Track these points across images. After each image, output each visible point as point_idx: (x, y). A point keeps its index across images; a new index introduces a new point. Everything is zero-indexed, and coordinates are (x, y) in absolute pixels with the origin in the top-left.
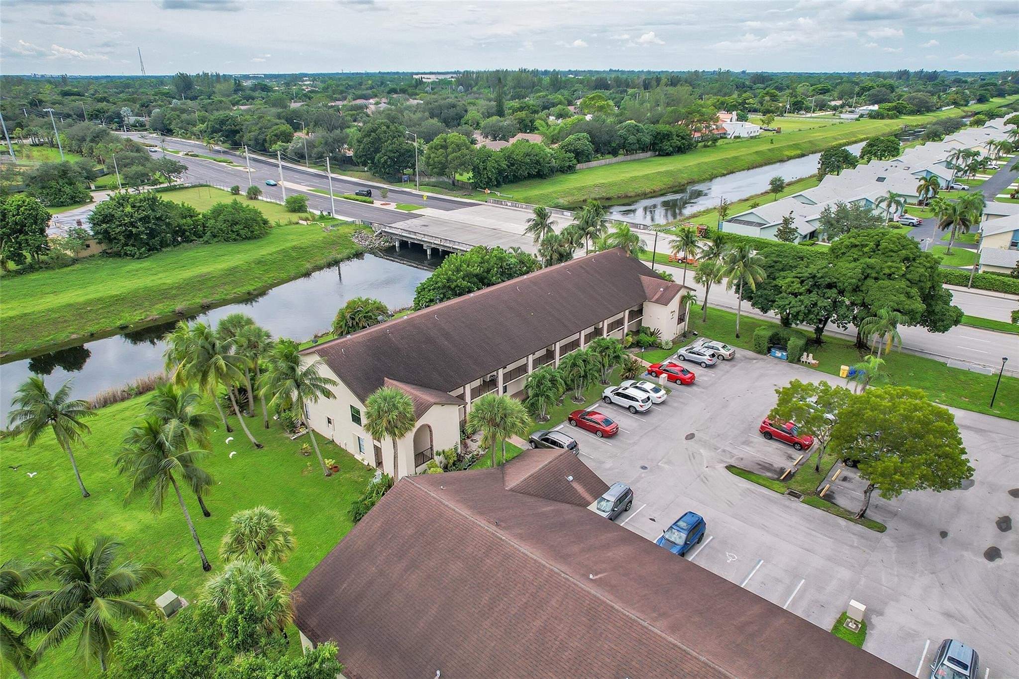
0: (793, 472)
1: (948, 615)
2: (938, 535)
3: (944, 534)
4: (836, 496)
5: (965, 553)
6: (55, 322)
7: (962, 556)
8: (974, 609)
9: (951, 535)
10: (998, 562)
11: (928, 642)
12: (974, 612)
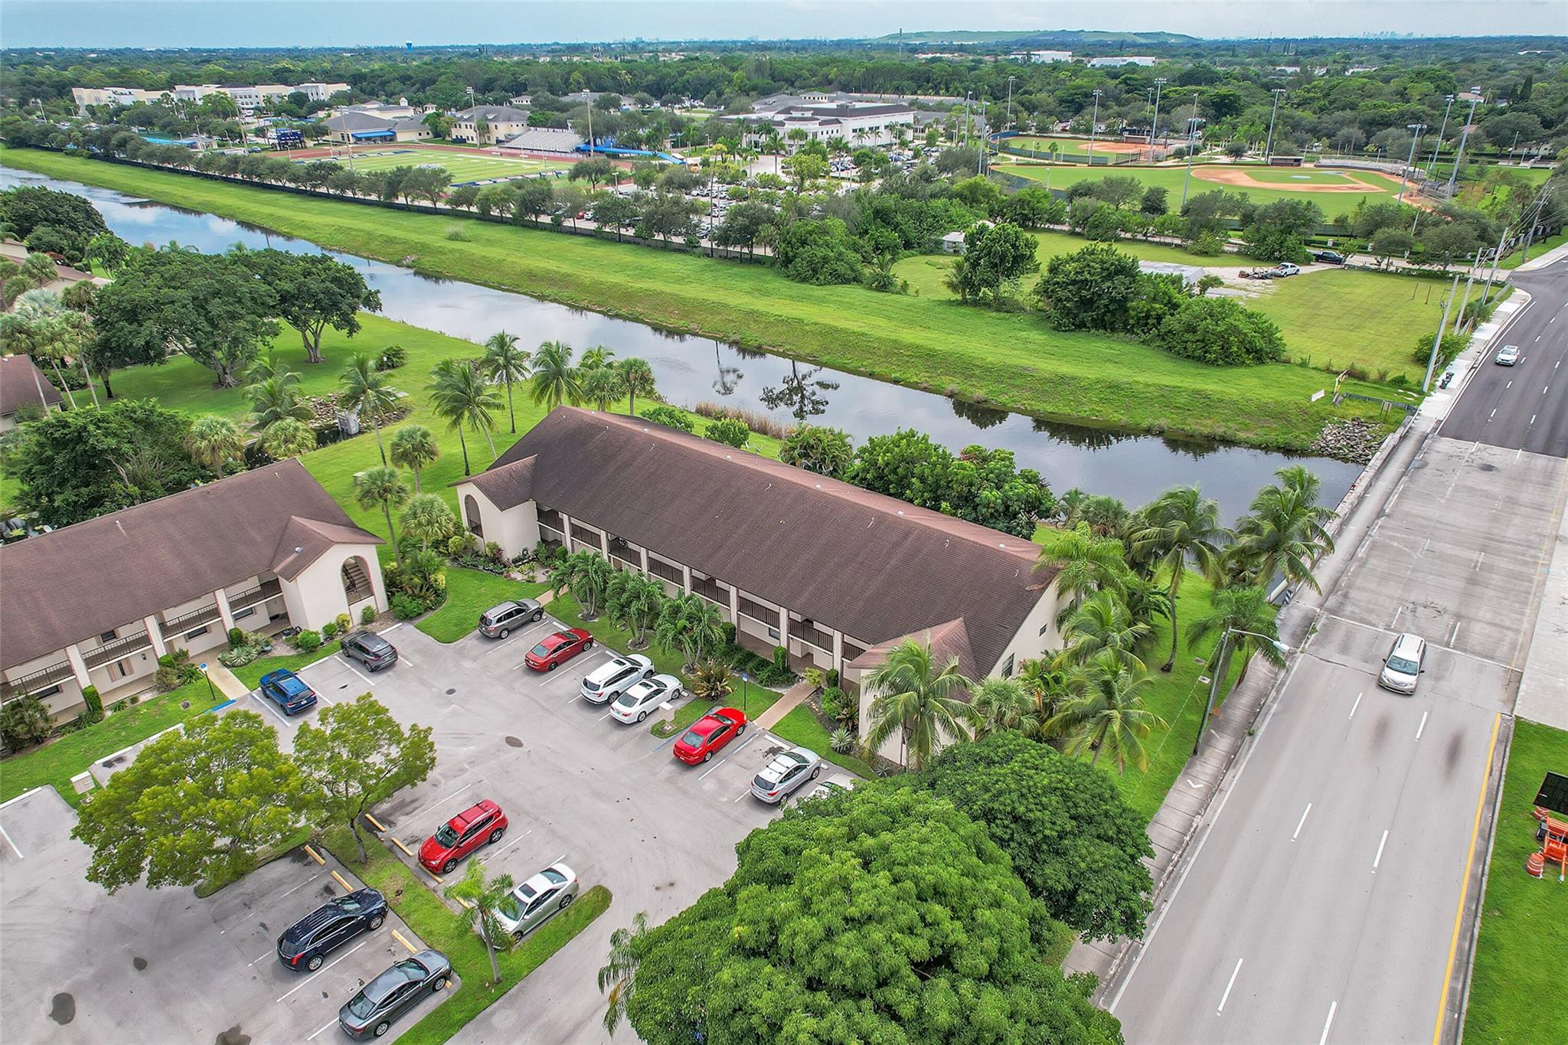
0: (379, 834)
1: (31, 893)
2: (144, 955)
3: (140, 964)
4: (297, 866)
5: (91, 971)
6: (871, 351)
7: (90, 964)
8: (15, 925)
9: (132, 972)
10: (47, 1006)
11: (21, 856)
12: (12, 922)
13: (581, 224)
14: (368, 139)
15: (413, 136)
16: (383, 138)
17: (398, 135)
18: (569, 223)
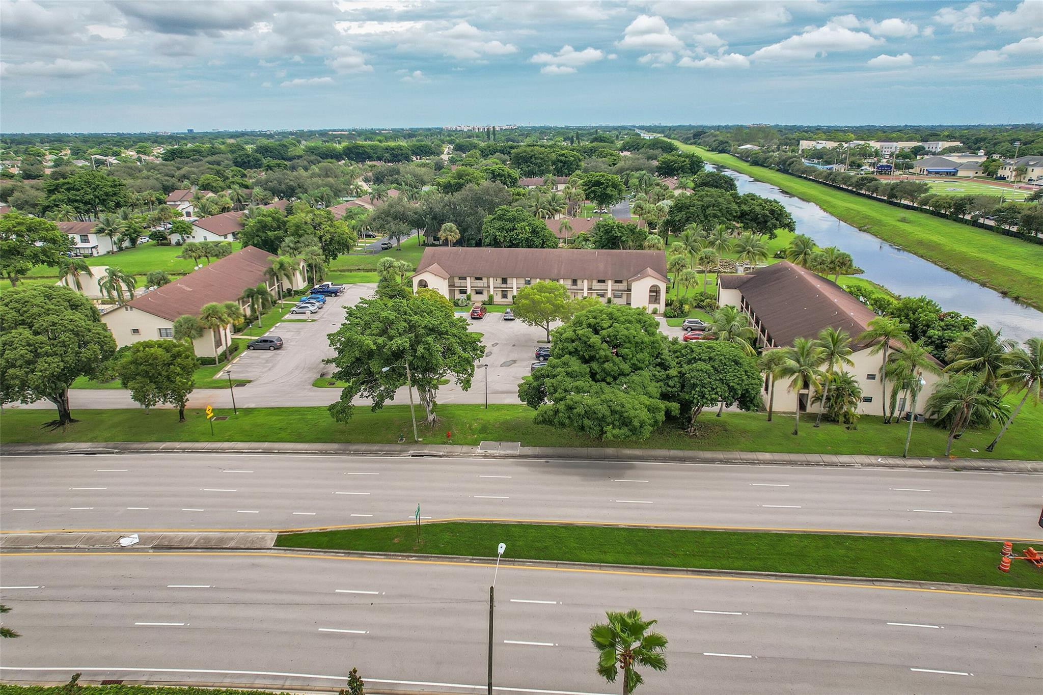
13: (988, 222)
14: (937, 173)
15: (971, 174)
16: (948, 174)
17: (959, 172)
18: (981, 221)
